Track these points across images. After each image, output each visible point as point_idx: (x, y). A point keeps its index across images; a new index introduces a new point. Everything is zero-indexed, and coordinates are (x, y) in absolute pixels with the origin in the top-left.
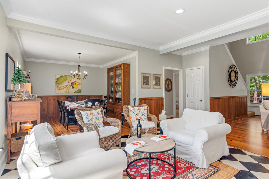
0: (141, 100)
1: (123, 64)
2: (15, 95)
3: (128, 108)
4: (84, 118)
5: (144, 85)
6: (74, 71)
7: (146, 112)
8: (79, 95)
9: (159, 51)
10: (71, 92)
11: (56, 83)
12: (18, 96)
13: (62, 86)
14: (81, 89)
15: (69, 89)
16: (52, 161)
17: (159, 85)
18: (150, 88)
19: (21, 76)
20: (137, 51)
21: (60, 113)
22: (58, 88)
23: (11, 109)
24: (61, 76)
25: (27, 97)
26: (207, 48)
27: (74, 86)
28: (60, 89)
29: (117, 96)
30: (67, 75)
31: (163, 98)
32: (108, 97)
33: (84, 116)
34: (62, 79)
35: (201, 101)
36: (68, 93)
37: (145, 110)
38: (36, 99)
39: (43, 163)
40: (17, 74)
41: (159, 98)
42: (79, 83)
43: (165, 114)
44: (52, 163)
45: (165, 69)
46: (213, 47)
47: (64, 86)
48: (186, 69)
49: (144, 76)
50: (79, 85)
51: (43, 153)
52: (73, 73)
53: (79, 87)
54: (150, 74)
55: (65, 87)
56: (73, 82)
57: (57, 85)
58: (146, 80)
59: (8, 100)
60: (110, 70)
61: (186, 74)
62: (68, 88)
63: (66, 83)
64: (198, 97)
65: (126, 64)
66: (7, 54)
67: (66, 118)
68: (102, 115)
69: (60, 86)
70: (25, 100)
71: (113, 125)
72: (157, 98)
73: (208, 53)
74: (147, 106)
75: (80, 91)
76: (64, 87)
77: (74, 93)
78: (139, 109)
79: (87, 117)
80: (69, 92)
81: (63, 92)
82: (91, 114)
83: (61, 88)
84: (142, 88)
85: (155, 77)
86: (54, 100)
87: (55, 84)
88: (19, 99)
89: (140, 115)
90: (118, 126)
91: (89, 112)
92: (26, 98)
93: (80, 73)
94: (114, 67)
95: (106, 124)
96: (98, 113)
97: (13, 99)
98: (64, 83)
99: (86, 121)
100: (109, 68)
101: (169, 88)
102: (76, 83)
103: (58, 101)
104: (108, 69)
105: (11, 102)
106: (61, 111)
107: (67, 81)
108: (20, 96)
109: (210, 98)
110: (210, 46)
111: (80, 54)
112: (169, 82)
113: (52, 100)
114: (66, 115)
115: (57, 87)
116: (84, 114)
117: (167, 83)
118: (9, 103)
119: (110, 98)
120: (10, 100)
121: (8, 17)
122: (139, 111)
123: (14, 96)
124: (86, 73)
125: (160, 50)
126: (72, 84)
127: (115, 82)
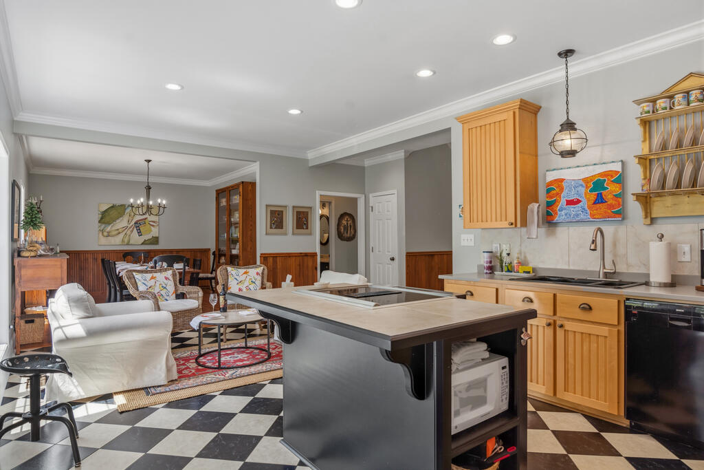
0: (264, 257)
1: (243, 182)
2: (27, 247)
3: (227, 271)
4: (139, 284)
5: (271, 228)
6: (136, 198)
7: (259, 278)
8: (155, 248)
9: (308, 160)
10: (136, 242)
11: (99, 222)
12: (31, 248)
13: (114, 228)
14: (157, 235)
15: (130, 236)
16: (82, 314)
17: (307, 228)
18: (286, 234)
19: (36, 217)
20: (258, 163)
21: (108, 286)
22: (105, 234)
23: (20, 270)
24: (112, 207)
25: (44, 250)
26: (400, 155)
27: (142, 229)
28: (108, 236)
29: (234, 252)
30: (124, 203)
31: (316, 253)
32: (217, 253)
33: (140, 280)
34: (113, 213)
35: (393, 259)
36: (128, 244)
37: (257, 274)
38: (58, 255)
39: (73, 314)
40: (29, 214)
41: (306, 255)
42: (153, 222)
43: (291, 281)
44: (83, 316)
45: (321, 195)
46: (413, 152)
47: (118, 230)
48: (371, 195)
49: (272, 212)
50: (153, 226)
51: (72, 304)
52: (134, 202)
53: (154, 232)
54: (286, 207)
55: (120, 230)
56: (140, 220)
57: (103, 226)
58: (277, 219)
59: (16, 254)
60: (220, 193)
61: (371, 205)
62: (129, 232)
63: (122, 223)
64: (389, 252)
65: (250, 183)
66: (14, 181)
67: (118, 294)
68: (175, 281)
69: (109, 229)
70: (41, 256)
71: (190, 298)
72: (301, 253)
73: (403, 164)
74: (262, 268)
75: (155, 240)
76: (117, 232)
77: (143, 244)
78: (246, 273)
79: (145, 282)
80: (131, 242)
81: (114, 243)
82: (152, 278)
83: (110, 234)
84: (266, 234)
85: (297, 212)
86: (95, 259)
87: (96, 224)
88: (33, 254)
89: (246, 284)
90: (197, 299)
91: (149, 276)
92: (43, 253)
93: (151, 203)
94: (227, 188)
95: (181, 296)
96: (166, 278)
97: (24, 254)
98: (118, 221)
99: (142, 288)
100: (219, 190)
101: (347, 232)
102: (146, 221)
103: (103, 260)
104: (217, 191)
105: (20, 258)
106: (109, 284)
107: (126, 218)
108: (35, 249)
109: (407, 253)
110: (405, 152)
111: (149, 161)
112: (347, 221)
113: (91, 260)
114: (118, 289)
115: (102, 231)
116: (140, 278)
117: (344, 222)
118: (17, 260)
119: (220, 256)
120: (19, 255)
121: (15, 119)
122: (245, 275)
123: (24, 248)
124: (164, 202)
125: (309, 158)
126: (138, 225)
127: (230, 220)
